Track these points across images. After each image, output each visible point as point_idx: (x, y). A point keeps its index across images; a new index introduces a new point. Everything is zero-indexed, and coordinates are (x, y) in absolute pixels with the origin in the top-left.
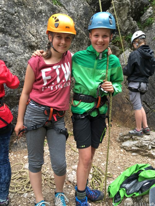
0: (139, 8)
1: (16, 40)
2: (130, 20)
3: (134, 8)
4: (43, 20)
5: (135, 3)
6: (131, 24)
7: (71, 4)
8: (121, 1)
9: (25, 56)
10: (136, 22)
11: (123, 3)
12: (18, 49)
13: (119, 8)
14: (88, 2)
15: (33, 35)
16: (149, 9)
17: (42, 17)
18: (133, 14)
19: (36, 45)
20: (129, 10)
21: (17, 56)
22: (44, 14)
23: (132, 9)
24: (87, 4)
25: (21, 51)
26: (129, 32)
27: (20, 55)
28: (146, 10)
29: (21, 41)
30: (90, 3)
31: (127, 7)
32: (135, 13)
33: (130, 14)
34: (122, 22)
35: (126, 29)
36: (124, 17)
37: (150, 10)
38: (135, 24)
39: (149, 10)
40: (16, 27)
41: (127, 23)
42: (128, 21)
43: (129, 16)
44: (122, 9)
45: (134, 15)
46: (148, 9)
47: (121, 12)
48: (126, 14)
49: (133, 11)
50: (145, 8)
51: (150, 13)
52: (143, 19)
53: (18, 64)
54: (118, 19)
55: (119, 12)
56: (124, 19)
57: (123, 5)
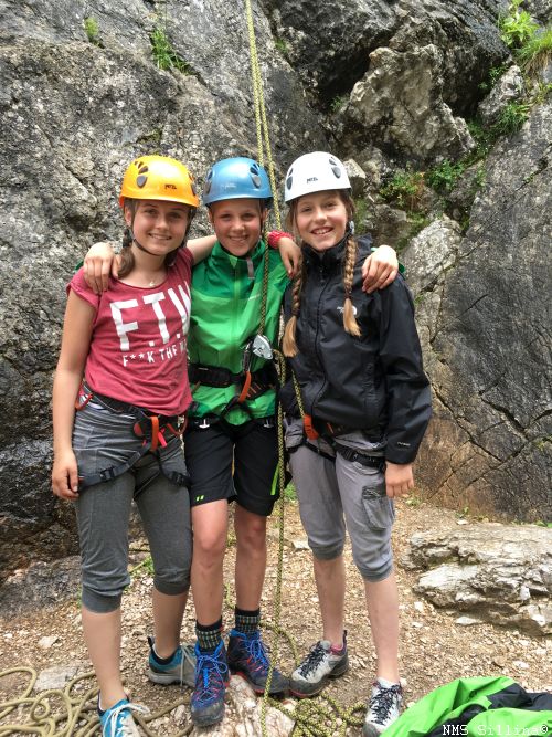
0: (473, 71)
1: (17, 198)
2: (441, 115)
3: (454, 71)
4: (118, 123)
5: (456, 53)
6: (447, 130)
7: (223, 63)
8: (404, 51)
9: (51, 254)
10: (463, 120)
11: (411, 57)
12: (26, 231)
13: (399, 74)
14: (286, 57)
15: (81, 181)
16: (510, 72)
17: (115, 115)
18: (451, 94)
19: (92, 214)
20: (435, 79)
21: (21, 257)
22: (121, 104)
23: (447, 76)
24: (284, 63)
25: (35, 238)
26: (442, 158)
27: (32, 251)
28: (498, 77)
29: (38, 202)
30: (295, 58)
31: (429, 70)
32: (458, 89)
33: (439, 93)
34: (413, 122)
35: (429, 146)
36: (419, 106)
37: (511, 76)
38: (462, 130)
39: (507, 79)
40: (18, 152)
41: (433, 123)
42: (435, 118)
43: (437, 102)
44: (412, 77)
45: (455, 97)
46: (504, 72)
47: (407, 88)
48: (427, 93)
49: (453, 82)
50: (494, 71)
51: (512, 87)
52: (487, 109)
53: (25, 287)
54: (398, 112)
55: (399, 89)
56: (419, 113)
57: (414, 61)
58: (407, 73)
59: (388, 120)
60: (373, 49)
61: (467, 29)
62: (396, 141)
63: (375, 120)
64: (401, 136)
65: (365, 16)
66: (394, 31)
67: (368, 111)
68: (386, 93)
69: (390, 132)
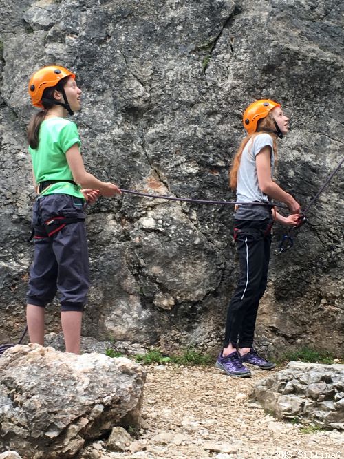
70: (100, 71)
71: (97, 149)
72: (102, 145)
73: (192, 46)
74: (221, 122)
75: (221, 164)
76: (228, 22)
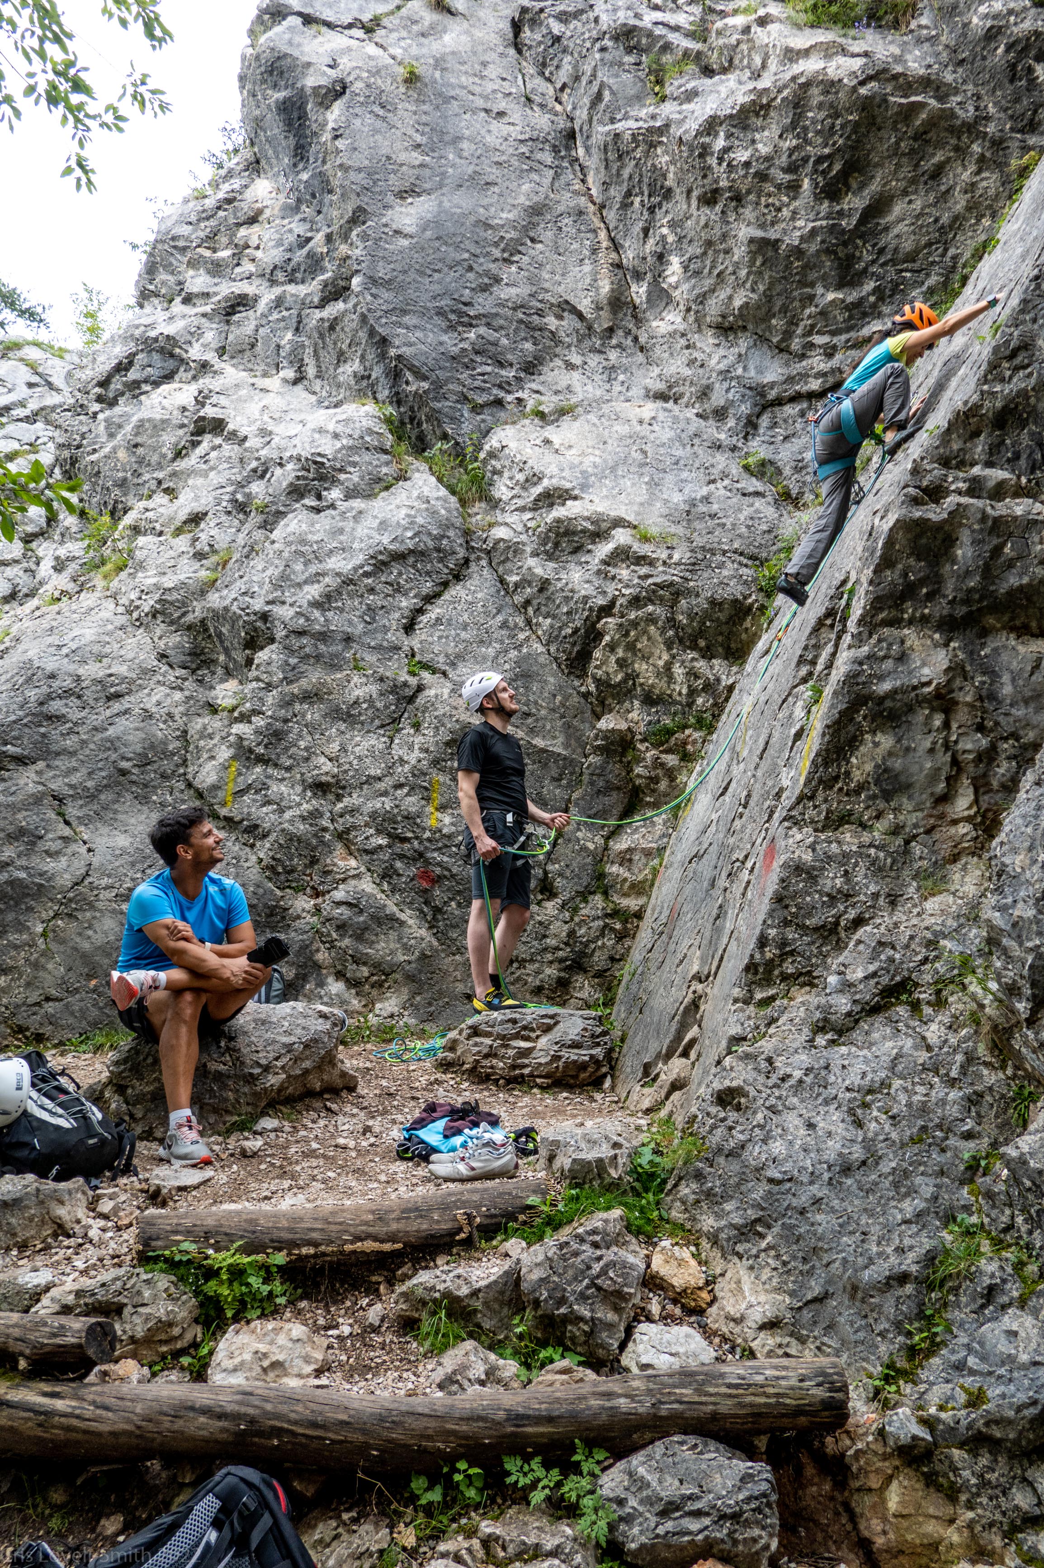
1: (287, 775)
13: (627, 634)
15: (329, 760)
22: (365, 706)
23: (678, 628)
27: (290, 807)
29: (299, 776)
33: (675, 643)
34: (660, 672)
35: (684, 691)
36: (659, 658)
41: (678, 671)
42: (678, 666)
43: (677, 651)
44: (639, 635)
47: (639, 646)
53: (283, 830)
54: (640, 667)
55: (631, 647)
56: (661, 663)
57: (635, 624)
58: (632, 633)
59: (633, 676)
60: (598, 621)
61: (692, 584)
62: (650, 691)
63: (619, 677)
64: (653, 686)
65: (586, 599)
66: (613, 603)
67: (611, 670)
68: (620, 653)
69: (641, 685)
70: (287, 749)
71: (286, 825)
72: (291, 821)
73: (377, 722)
74: (408, 795)
75: (410, 835)
76: (411, 700)
